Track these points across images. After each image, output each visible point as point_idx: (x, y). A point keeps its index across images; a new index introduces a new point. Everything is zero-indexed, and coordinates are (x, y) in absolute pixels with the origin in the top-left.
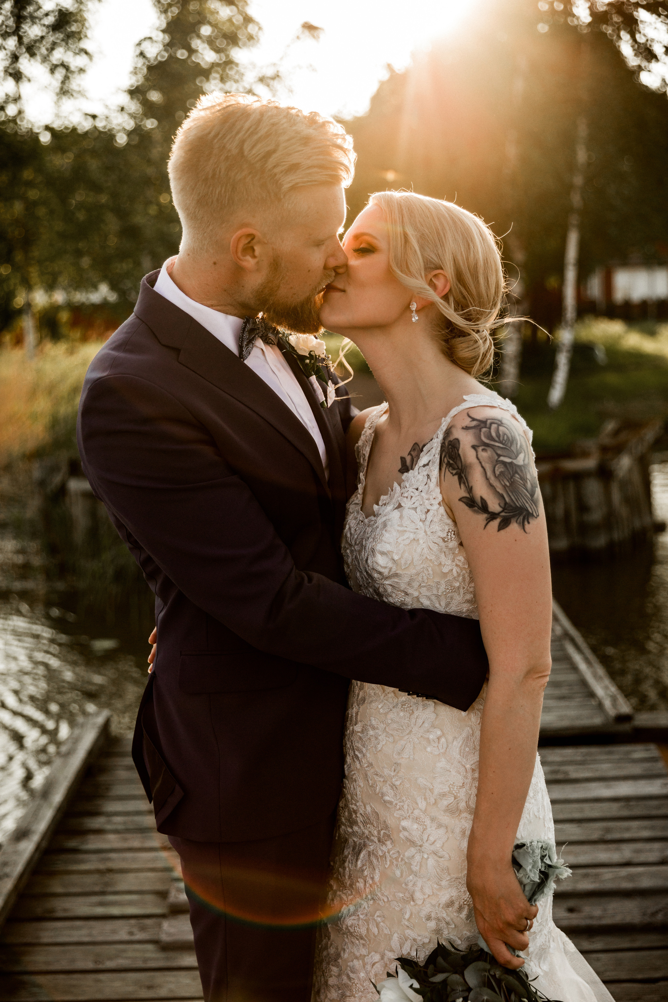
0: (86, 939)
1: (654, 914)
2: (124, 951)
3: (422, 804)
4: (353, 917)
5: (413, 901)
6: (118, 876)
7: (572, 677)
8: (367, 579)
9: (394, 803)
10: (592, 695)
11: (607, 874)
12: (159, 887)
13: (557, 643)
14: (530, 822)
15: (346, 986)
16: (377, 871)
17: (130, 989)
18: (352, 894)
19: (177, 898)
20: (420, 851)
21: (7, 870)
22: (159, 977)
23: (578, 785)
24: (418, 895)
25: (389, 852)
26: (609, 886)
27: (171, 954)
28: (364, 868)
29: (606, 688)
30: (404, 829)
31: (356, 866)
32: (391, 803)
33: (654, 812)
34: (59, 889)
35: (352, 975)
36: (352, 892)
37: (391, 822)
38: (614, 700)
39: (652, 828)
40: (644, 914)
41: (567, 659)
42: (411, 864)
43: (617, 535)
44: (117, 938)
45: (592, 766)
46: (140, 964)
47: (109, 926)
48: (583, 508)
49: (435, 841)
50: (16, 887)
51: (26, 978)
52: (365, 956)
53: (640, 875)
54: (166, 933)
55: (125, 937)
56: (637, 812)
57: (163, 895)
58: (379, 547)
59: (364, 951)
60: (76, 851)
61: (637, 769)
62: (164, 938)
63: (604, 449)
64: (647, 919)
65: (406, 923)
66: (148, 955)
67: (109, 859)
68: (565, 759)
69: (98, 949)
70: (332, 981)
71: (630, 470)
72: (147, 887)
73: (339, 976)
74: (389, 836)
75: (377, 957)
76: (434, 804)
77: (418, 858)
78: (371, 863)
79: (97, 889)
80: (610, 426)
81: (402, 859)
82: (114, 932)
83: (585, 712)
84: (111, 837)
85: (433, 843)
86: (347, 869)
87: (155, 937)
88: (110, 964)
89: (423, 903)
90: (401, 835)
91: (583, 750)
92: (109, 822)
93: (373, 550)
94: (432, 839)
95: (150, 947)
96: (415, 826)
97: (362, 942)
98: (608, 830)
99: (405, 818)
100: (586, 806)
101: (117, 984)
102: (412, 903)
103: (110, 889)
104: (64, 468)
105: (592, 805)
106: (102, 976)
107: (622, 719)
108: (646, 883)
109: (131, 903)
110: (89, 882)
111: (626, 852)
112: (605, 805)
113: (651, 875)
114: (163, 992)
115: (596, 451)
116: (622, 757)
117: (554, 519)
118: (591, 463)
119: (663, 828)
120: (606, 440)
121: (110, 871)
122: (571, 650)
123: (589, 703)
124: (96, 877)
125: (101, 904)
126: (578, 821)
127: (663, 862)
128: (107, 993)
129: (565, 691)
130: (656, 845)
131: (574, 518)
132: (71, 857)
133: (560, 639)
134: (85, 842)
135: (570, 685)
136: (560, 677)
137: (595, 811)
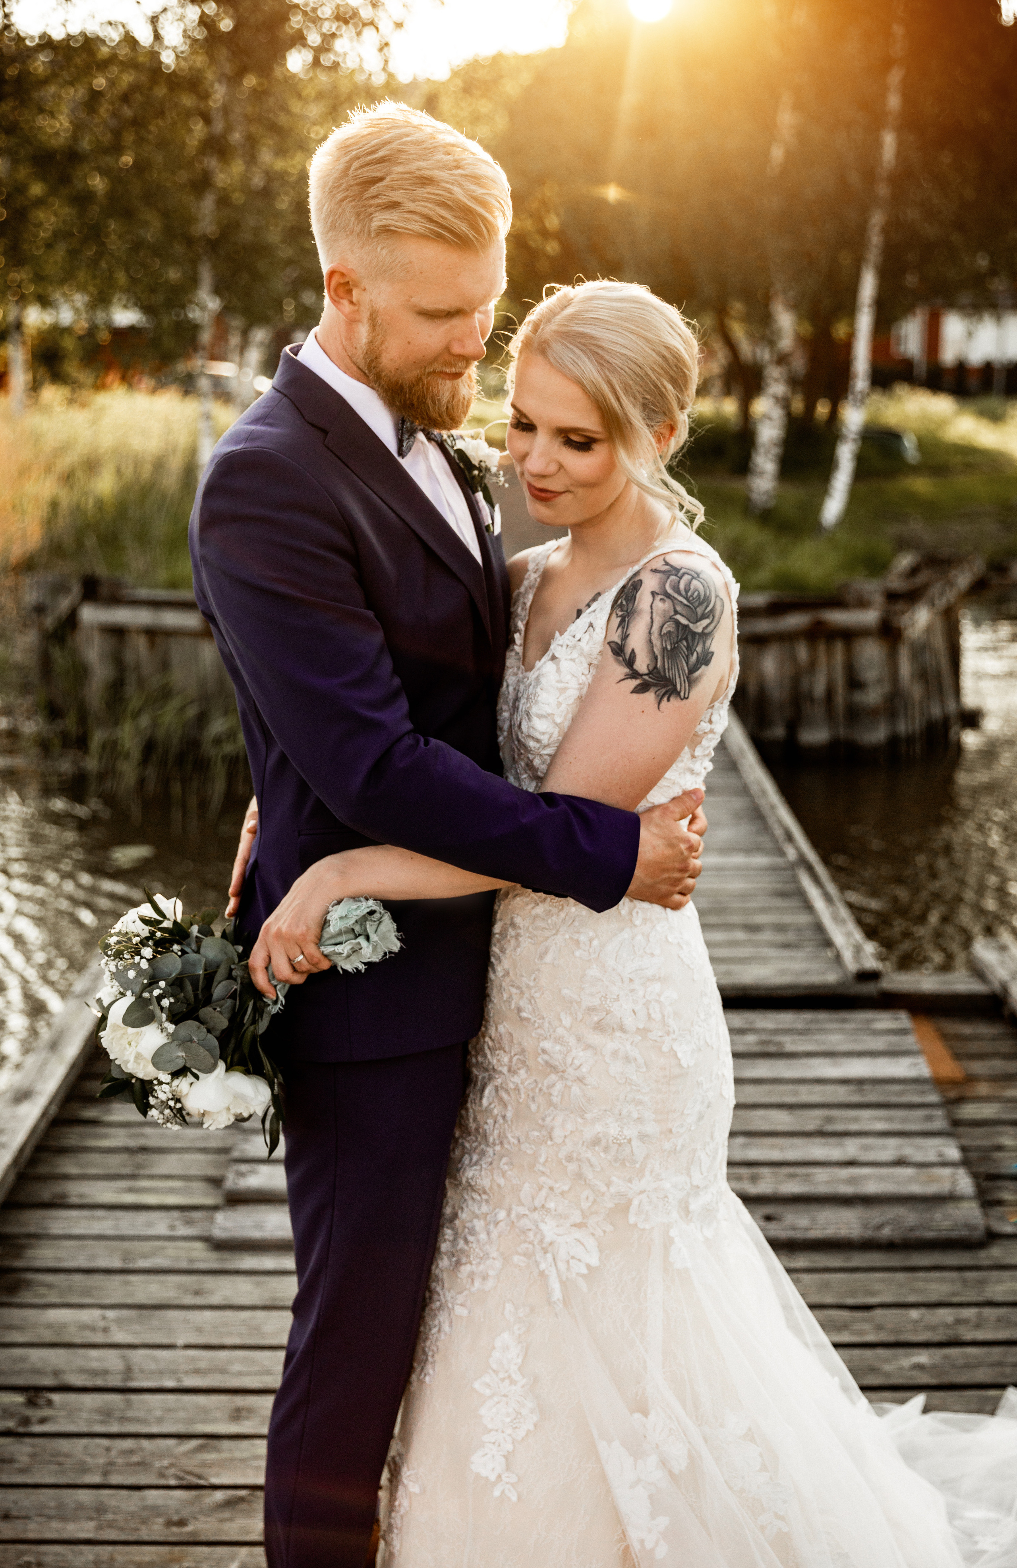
0: (110, 1233)
1: (880, 1227)
2: (163, 1248)
3: (567, 1021)
4: (475, 1168)
5: (551, 1139)
6: (155, 1157)
7: (803, 919)
8: (519, 750)
9: (532, 1020)
10: (828, 943)
12: (212, 1172)
13: (789, 872)
14: (700, 1050)
15: (462, 1251)
16: (509, 1108)
17: (172, 1294)
18: (476, 1140)
19: (236, 1184)
20: (562, 1077)
21: (4, 1139)
22: (209, 1282)
23: (794, 1062)
24: (558, 1133)
25: (522, 1083)
27: (226, 1255)
28: (493, 1106)
29: (849, 935)
30: (544, 1051)
31: (481, 1105)
32: (528, 1020)
33: (894, 1099)
34: (74, 1170)
35: (470, 1238)
36: (477, 1138)
37: (528, 1044)
38: (858, 950)
39: (890, 1119)
41: (801, 895)
42: (551, 1094)
43: (902, 727)
44: (152, 1232)
45: (817, 1037)
46: (184, 1265)
47: (142, 1217)
48: (854, 683)
49: (581, 1065)
50: (16, 1161)
51: (30, 1276)
52: (487, 1214)
54: (220, 1228)
55: (164, 1232)
56: (872, 1098)
57: (216, 1182)
58: (534, 710)
59: (485, 1208)
60: (94, 1122)
61: (878, 1043)
62: (218, 1233)
63: (892, 597)
64: (869, 1234)
65: (541, 1168)
66: (195, 1254)
67: (143, 1135)
68: (781, 1026)
69: (127, 1245)
70: (444, 1247)
71: (929, 629)
72: (194, 1171)
73: (454, 1241)
74: (524, 1062)
75: (502, 1215)
76: (581, 1021)
77: (559, 1086)
78: (501, 1099)
79: (126, 1171)
80: (905, 561)
81: (541, 1090)
82: (149, 1225)
83: (815, 966)
85: (579, 1067)
86: (471, 1111)
87: (206, 1234)
88: (142, 1264)
89: (564, 1141)
90: (540, 1060)
91: (808, 1016)
93: (528, 714)
94: (577, 1062)
95: (199, 1245)
96: (558, 1048)
97: (484, 1197)
98: (829, 1120)
99: (546, 1038)
100: (803, 1088)
102: (549, 1143)
103: (142, 1172)
104: (76, 589)
106: (132, 1278)
107: (867, 976)
108: (871, 1188)
109: (172, 1191)
110: (115, 1163)
111: (851, 1149)
112: (829, 1088)
113: (881, 1178)
114: (215, 1300)
115: (878, 599)
116: (860, 1026)
117: (811, 698)
118: (870, 617)
119: (905, 1120)
120: (895, 581)
121: (144, 1150)
122: (806, 882)
123: (823, 954)
124: (124, 1157)
125: (131, 1190)
126: (790, 1107)
127: (900, 1162)
128: (140, 1297)
129: (790, 937)
130: (892, 1142)
131: (840, 698)
132: (89, 1130)
133: (792, 866)
134: (109, 1112)
135: (799, 929)
136: (787, 919)
137: (815, 1095)
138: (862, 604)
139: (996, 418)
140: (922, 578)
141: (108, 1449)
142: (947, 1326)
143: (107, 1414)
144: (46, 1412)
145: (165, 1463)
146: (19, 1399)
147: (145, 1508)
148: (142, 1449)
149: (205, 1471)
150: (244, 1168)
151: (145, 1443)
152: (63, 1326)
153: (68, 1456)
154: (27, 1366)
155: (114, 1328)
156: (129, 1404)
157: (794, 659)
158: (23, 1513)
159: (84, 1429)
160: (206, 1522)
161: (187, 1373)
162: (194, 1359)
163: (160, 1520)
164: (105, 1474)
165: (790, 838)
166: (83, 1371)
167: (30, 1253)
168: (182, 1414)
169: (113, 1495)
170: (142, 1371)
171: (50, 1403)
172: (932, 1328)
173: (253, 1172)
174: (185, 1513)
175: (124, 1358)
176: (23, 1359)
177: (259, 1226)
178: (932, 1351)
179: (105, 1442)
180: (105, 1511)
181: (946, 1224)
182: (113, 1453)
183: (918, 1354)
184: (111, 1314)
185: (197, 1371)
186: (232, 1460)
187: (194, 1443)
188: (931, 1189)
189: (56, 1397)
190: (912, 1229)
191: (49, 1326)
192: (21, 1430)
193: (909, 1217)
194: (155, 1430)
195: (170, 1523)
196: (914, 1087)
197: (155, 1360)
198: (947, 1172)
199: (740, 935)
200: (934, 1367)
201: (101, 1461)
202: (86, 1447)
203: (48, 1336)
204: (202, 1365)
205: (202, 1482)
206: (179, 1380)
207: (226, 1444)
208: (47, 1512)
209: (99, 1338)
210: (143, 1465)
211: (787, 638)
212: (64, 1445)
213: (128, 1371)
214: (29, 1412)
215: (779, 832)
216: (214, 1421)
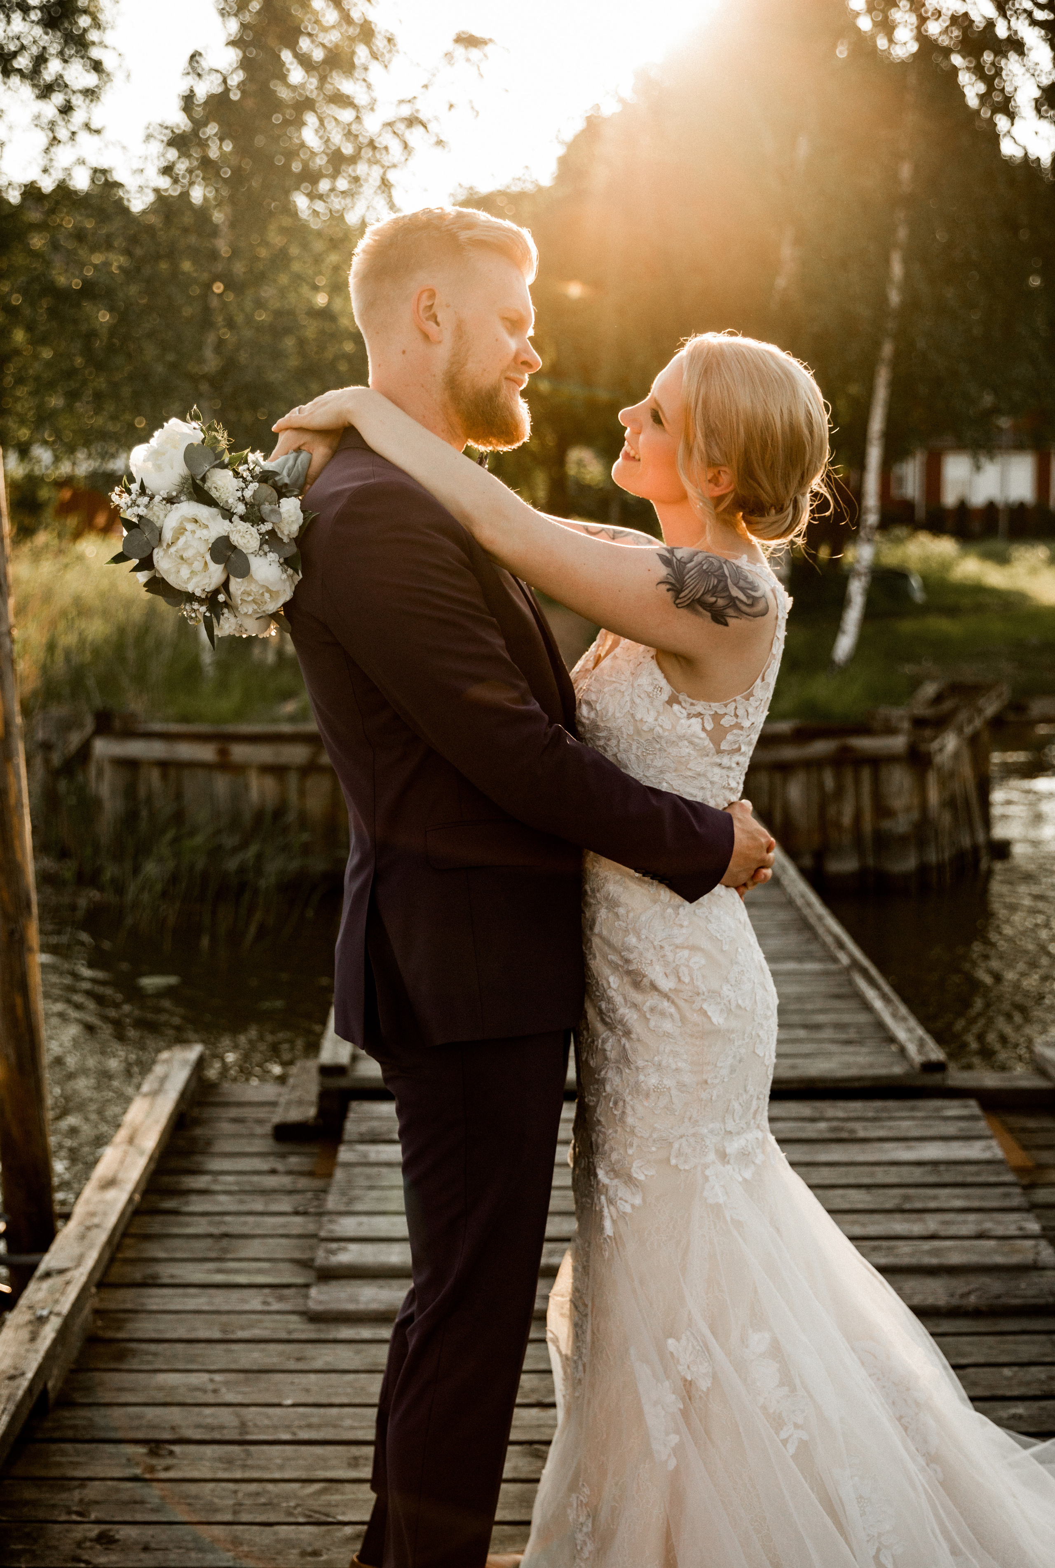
0: (206, 1308)
1: (965, 1295)
2: (259, 1321)
6: (241, 1242)
7: (863, 1018)
10: (891, 1039)
11: (905, 1248)
12: (300, 1255)
13: (843, 976)
17: (275, 1360)
19: (327, 1262)
22: (310, 1350)
23: (868, 1146)
26: (906, 1261)
27: (323, 1326)
29: (910, 1030)
33: (970, 1179)
34: (160, 1254)
38: (921, 1044)
39: (968, 1197)
40: (952, 1295)
41: (857, 996)
43: (932, 857)
44: (247, 1307)
45: (888, 1124)
46: (284, 1335)
47: (235, 1294)
48: (882, 810)
53: (949, 1249)
54: (315, 1302)
55: (260, 1307)
56: (947, 1178)
57: (305, 1263)
60: (176, 1212)
61: (951, 1129)
62: (313, 1305)
63: (919, 723)
64: (955, 1301)
66: (292, 1326)
67: (225, 1223)
68: (851, 1114)
69: (224, 1318)
71: (956, 755)
72: (279, 1255)
79: (213, 1255)
80: (930, 689)
83: (882, 1059)
84: (222, 1198)
87: (300, 1308)
88: (241, 1334)
91: (878, 1104)
92: (215, 1181)
95: (294, 1318)
98: (907, 1199)
100: (878, 1170)
101: (256, 1355)
103: (228, 1255)
104: (88, 725)
105: (886, 1168)
106: (234, 1347)
107: (930, 1067)
108: (955, 1259)
109: (260, 1271)
110: (200, 1247)
111: (932, 1224)
112: (904, 1170)
113: (965, 1250)
114: (318, 1364)
115: (906, 725)
116: (930, 1114)
117: (838, 826)
118: (898, 743)
119: (982, 1198)
120: (920, 710)
121: (226, 1235)
122: (862, 984)
123: (886, 1050)
124: (209, 1242)
125: (220, 1271)
126: (868, 1187)
127: (981, 1236)
128: (244, 1363)
129: (852, 1034)
130: (972, 1217)
131: (867, 826)
132: (172, 1218)
133: (847, 970)
134: (187, 1203)
135: (859, 1027)
136: (846, 1018)
137: (892, 1176)
138: (890, 730)
139: (1002, 560)
140: (947, 705)
141: (235, 1492)
142: (1042, 1382)
143: (229, 1462)
144: (169, 1461)
145: (292, 1504)
146: (141, 1450)
147: (278, 1541)
148: (266, 1492)
149: (332, 1510)
150: (334, 1246)
151: (270, 1487)
152: (174, 1388)
153: (196, 1497)
154: (144, 1422)
155: (224, 1390)
156: (249, 1454)
157: (821, 786)
158: (163, 1546)
159: (209, 1475)
160: (339, 1553)
161: (300, 1427)
162: (305, 1416)
163: (295, 1551)
164: (235, 1513)
165: (841, 946)
166: (198, 1426)
167: (129, 1326)
168: (301, 1462)
169: (247, 1530)
170: (256, 1425)
171: (171, 1453)
172: (1028, 1384)
173: (345, 1249)
174: (318, 1545)
175: (238, 1415)
176: (140, 1417)
177: (353, 1299)
178: (1028, 1404)
179: (231, 1486)
180: (241, 1544)
181: (1031, 1292)
182: (240, 1495)
183: (1016, 1407)
184: (218, 1377)
185: (310, 1426)
186: (356, 1501)
187: (317, 1486)
188: (1015, 1259)
189: (177, 1449)
190: (998, 1297)
191: (160, 1388)
192: (147, 1476)
193: (995, 1286)
194: (277, 1475)
195: (304, 1554)
196: (990, 1168)
197: (268, 1417)
198: (1030, 1243)
199: (802, 1033)
200: (1031, 1417)
201: (231, 1502)
202: (213, 1491)
203: (160, 1397)
204: (315, 1420)
205: (330, 1520)
206: (294, 1434)
207: (348, 1487)
208: (184, 1544)
209: (210, 1398)
210: (270, 1505)
211: (812, 765)
212: (193, 1488)
213: (243, 1425)
214: (154, 1461)
215: (829, 940)
216: (333, 1468)
